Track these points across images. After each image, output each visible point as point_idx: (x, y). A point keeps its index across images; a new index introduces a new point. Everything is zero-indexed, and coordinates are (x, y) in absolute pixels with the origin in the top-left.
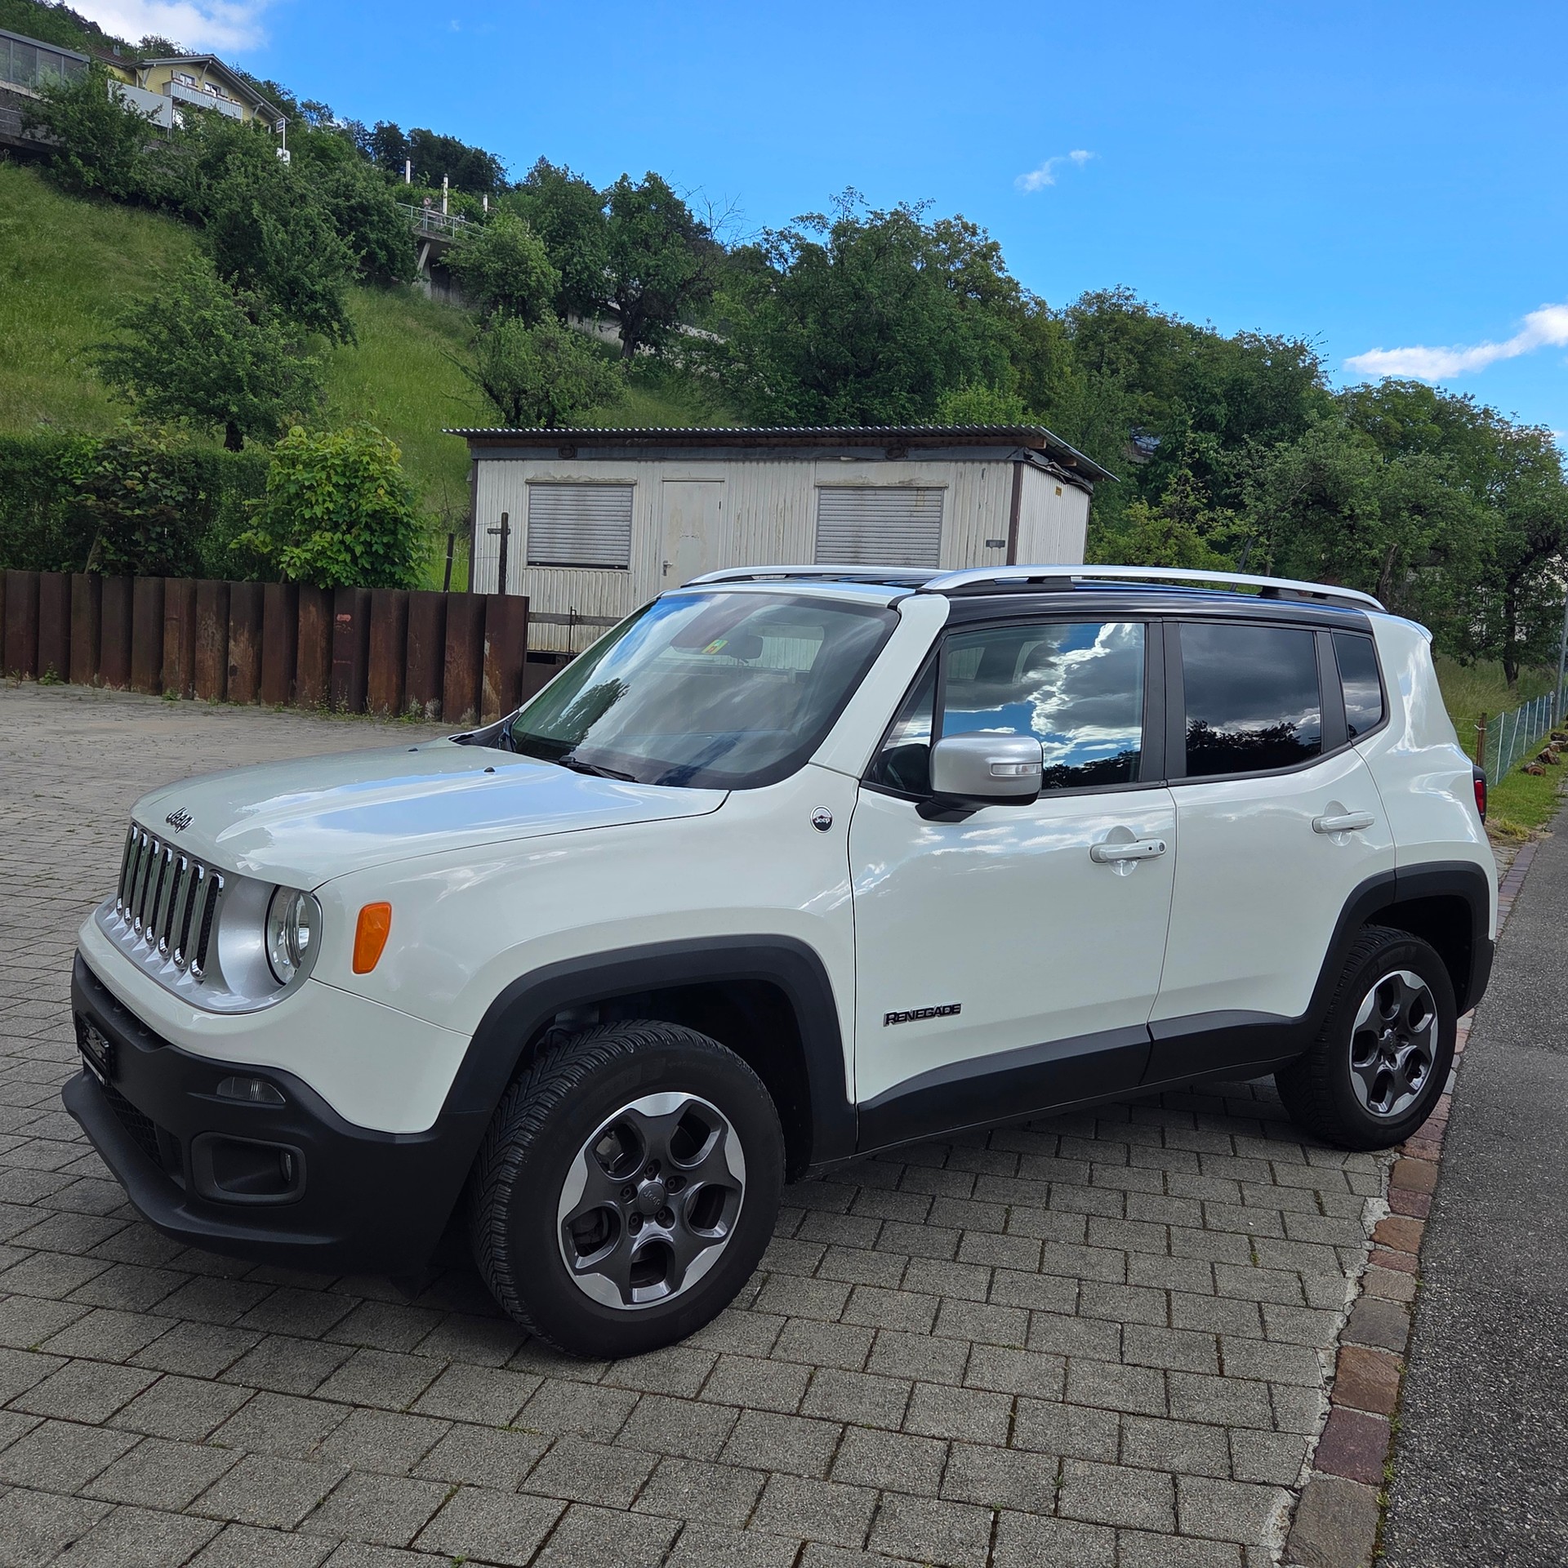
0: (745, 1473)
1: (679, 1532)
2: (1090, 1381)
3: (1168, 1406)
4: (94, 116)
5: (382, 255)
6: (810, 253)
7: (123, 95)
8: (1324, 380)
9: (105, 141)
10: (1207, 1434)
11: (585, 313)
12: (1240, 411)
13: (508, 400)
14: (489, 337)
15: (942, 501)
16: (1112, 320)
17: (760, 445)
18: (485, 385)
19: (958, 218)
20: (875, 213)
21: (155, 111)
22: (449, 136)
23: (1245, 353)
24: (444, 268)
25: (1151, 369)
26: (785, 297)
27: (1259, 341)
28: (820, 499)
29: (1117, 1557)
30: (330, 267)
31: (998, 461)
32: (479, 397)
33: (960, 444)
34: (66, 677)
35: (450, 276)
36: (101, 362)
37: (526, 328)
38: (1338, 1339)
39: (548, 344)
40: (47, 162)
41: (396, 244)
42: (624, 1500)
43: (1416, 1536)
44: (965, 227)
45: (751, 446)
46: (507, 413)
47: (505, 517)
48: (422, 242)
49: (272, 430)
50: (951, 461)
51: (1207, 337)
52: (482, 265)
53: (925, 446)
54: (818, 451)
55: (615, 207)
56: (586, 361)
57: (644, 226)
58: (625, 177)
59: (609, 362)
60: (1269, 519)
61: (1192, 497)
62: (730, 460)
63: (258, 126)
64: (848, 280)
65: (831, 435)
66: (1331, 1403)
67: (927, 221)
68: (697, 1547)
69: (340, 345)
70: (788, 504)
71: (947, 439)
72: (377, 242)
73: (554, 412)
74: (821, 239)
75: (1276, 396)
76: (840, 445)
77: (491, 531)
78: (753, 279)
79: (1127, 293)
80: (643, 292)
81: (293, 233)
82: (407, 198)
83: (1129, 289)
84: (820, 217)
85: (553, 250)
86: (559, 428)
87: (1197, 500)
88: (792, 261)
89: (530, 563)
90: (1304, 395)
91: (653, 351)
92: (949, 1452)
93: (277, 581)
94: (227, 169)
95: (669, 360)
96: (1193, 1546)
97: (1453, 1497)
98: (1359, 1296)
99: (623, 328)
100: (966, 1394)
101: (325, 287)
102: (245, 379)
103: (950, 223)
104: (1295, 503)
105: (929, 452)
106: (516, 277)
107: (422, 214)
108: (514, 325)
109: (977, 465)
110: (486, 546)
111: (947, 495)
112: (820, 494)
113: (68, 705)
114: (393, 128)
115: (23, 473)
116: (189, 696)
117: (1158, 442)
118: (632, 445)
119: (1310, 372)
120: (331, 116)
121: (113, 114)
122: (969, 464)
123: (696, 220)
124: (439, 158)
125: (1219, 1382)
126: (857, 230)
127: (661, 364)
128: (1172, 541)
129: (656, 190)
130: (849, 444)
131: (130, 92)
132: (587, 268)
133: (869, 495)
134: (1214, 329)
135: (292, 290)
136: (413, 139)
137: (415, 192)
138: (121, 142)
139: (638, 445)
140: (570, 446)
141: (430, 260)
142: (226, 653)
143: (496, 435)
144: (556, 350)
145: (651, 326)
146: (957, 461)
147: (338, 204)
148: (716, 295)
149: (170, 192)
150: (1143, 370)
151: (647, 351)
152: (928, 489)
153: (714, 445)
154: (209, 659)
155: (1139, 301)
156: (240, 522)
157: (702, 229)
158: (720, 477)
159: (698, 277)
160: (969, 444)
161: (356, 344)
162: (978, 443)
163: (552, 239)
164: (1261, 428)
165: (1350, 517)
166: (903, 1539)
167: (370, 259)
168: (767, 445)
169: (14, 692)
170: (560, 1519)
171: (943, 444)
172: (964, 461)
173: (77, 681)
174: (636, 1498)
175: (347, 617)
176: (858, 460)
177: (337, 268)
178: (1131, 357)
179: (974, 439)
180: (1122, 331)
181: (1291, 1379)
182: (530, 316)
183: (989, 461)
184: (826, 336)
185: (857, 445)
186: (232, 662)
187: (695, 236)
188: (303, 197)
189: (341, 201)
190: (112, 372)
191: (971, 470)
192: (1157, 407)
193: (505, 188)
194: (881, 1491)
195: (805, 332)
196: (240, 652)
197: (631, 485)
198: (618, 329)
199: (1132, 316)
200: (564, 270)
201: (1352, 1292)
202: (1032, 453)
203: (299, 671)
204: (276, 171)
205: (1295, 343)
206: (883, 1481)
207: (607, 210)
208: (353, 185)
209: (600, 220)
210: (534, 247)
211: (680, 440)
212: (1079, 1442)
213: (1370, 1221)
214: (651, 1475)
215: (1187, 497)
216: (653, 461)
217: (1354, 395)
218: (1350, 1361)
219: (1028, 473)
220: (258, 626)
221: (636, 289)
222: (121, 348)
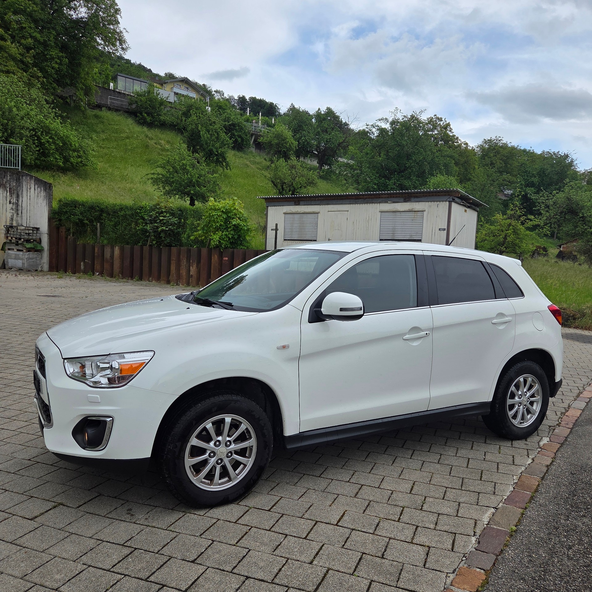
0: (332, 494)
1: (311, 506)
2: (439, 480)
3: (462, 487)
4: (151, 100)
5: (239, 139)
6: (382, 131)
7: (159, 93)
8: (576, 167)
9: (154, 108)
10: (472, 494)
11: (305, 156)
12: (543, 180)
13: (279, 186)
14: (273, 165)
15: (423, 215)
16: (494, 149)
17: (361, 198)
18: (272, 181)
19: (435, 115)
20: (404, 116)
21: (168, 97)
22: (262, 99)
23: (545, 158)
24: (259, 143)
25: (509, 166)
26: (374, 147)
27: (551, 154)
28: (381, 216)
29: (437, 520)
30: (223, 145)
31: (443, 201)
32: (270, 185)
33: (429, 196)
34: (141, 279)
35: (261, 145)
36: (152, 178)
37: (286, 161)
38: (521, 473)
39: (293, 167)
40: (136, 116)
41: (243, 136)
42: (297, 498)
43: (531, 521)
44: (438, 118)
45: (358, 199)
46: (279, 190)
47: (277, 225)
48: (252, 135)
49: (204, 199)
50: (426, 202)
51: (532, 153)
52: (271, 141)
53: (417, 197)
54: (380, 200)
55: (316, 119)
56: (305, 172)
57: (326, 126)
58: (319, 109)
59: (313, 172)
60: (551, 218)
61: (519, 212)
62: (350, 204)
63: (200, 100)
64: (395, 140)
65: (385, 194)
66: (514, 489)
67: (424, 118)
68: (315, 509)
69: (226, 170)
70: (370, 217)
71: (425, 194)
72: (238, 136)
73: (295, 189)
74: (387, 126)
75: (557, 174)
76: (388, 197)
77: (272, 230)
78: (362, 142)
79: (500, 139)
80: (325, 147)
81: (211, 135)
82: (247, 120)
83: (500, 137)
84: (386, 119)
85: (295, 135)
86: (296, 195)
87: (521, 212)
88: (376, 134)
89: (285, 240)
90: (568, 173)
91: (328, 167)
92: (392, 494)
93: (205, 247)
94: (191, 115)
95: (334, 170)
96: (461, 519)
97: (546, 513)
98: (532, 463)
99: (319, 160)
100: (399, 480)
101: (221, 151)
102: (196, 182)
103: (432, 118)
104: (561, 213)
105: (419, 199)
106: (282, 145)
107: (252, 125)
108: (282, 160)
109: (435, 203)
110: (271, 234)
111: (425, 213)
112: (381, 214)
113: (142, 287)
114: (244, 97)
115: (129, 215)
116: (177, 284)
117: (512, 192)
118: (318, 200)
119: (571, 164)
120: (223, 94)
121: (156, 99)
122: (433, 203)
123: (344, 121)
124: (259, 106)
125: (480, 482)
126: (398, 122)
127: (331, 171)
128: (511, 227)
129: (330, 112)
130: (391, 197)
131: (161, 91)
132: (306, 140)
133: (398, 214)
134: (533, 150)
135: (211, 153)
136: (250, 100)
137: (250, 119)
138: (158, 108)
139: (320, 200)
140: (297, 201)
141: (255, 141)
142: (189, 271)
143: (274, 198)
144: (295, 168)
145: (328, 159)
146: (428, 202)
147: (225, 124)
148: (350, 147)
149: (173, 123)
150: (506, 166)
151: (326, 167)
152: (418, 211)
153: (345, 199)
154: (183, 272)
155: (504, 142)
156: (194, 229)
157: (346, 124)
158: (347, 210)
159: (344, 141)
160: (433, 195)
161: (231, 170)
162: (436, 195)
163: (295, 132)
164: (552, 185)
165: (582, 217)
166: (375, 512)
167: (235, 142)
168: (363, 198)
169: (126, 283)
170: (279, 501)
171: (424, 196)
172: (431, 202)
173: (145, 280)
174: (300, 498)
175: (227, 259)
176: (394, 202)
177: (225, 145)
178: (501, 162)
179: (435, 194)
180: (498, 152)
181: (503, 482)
182: (286, 157)
183: (440, 201)
184: (388, 159)
185: (394, 197)
186: (191, 273)
187: (343, 127)
188: (214, 122)
189: (226, 123)
190: (155, 181)
191: (434, 204)
192: (511, 179)
193: (280, 115)
194: (370, 501)
195: (381, 159)
196: (193, 270)
197: (318, 213)
198: (317, 160)
199: (502, 147)
200: (299, 142)
201: (530, 461)
202: (455, 198)
203: (212, 276)
204: (206, 114)
205: (565, 154)
206: (371, 499)
207: (313, 120)
208: (230, 117)
209: (311, 124)
210: (288, 134)
211: (333, 198)
212: (432, 494)
213: (542, 444)
214: (305, 493)
215: (517, 211)
216: (325, 205)
217: (589, 172)
218: (523, 479)
219: (453, 205)
220: (199, 262)
221: (323, 146)
222: (158, 174)
